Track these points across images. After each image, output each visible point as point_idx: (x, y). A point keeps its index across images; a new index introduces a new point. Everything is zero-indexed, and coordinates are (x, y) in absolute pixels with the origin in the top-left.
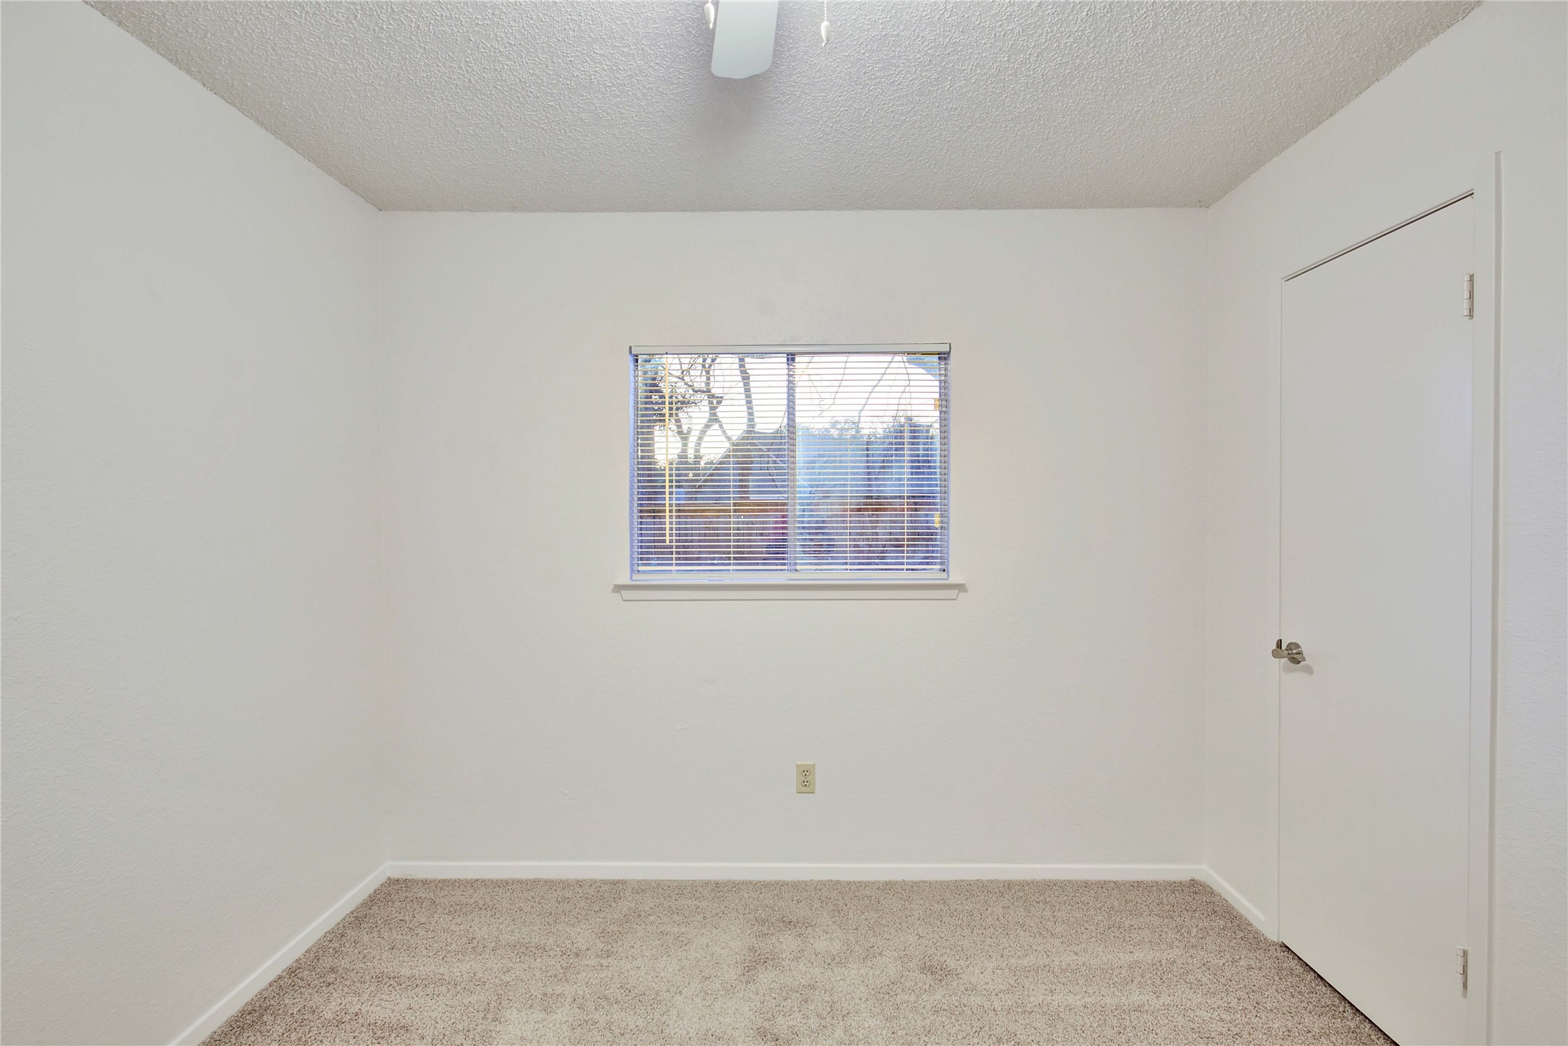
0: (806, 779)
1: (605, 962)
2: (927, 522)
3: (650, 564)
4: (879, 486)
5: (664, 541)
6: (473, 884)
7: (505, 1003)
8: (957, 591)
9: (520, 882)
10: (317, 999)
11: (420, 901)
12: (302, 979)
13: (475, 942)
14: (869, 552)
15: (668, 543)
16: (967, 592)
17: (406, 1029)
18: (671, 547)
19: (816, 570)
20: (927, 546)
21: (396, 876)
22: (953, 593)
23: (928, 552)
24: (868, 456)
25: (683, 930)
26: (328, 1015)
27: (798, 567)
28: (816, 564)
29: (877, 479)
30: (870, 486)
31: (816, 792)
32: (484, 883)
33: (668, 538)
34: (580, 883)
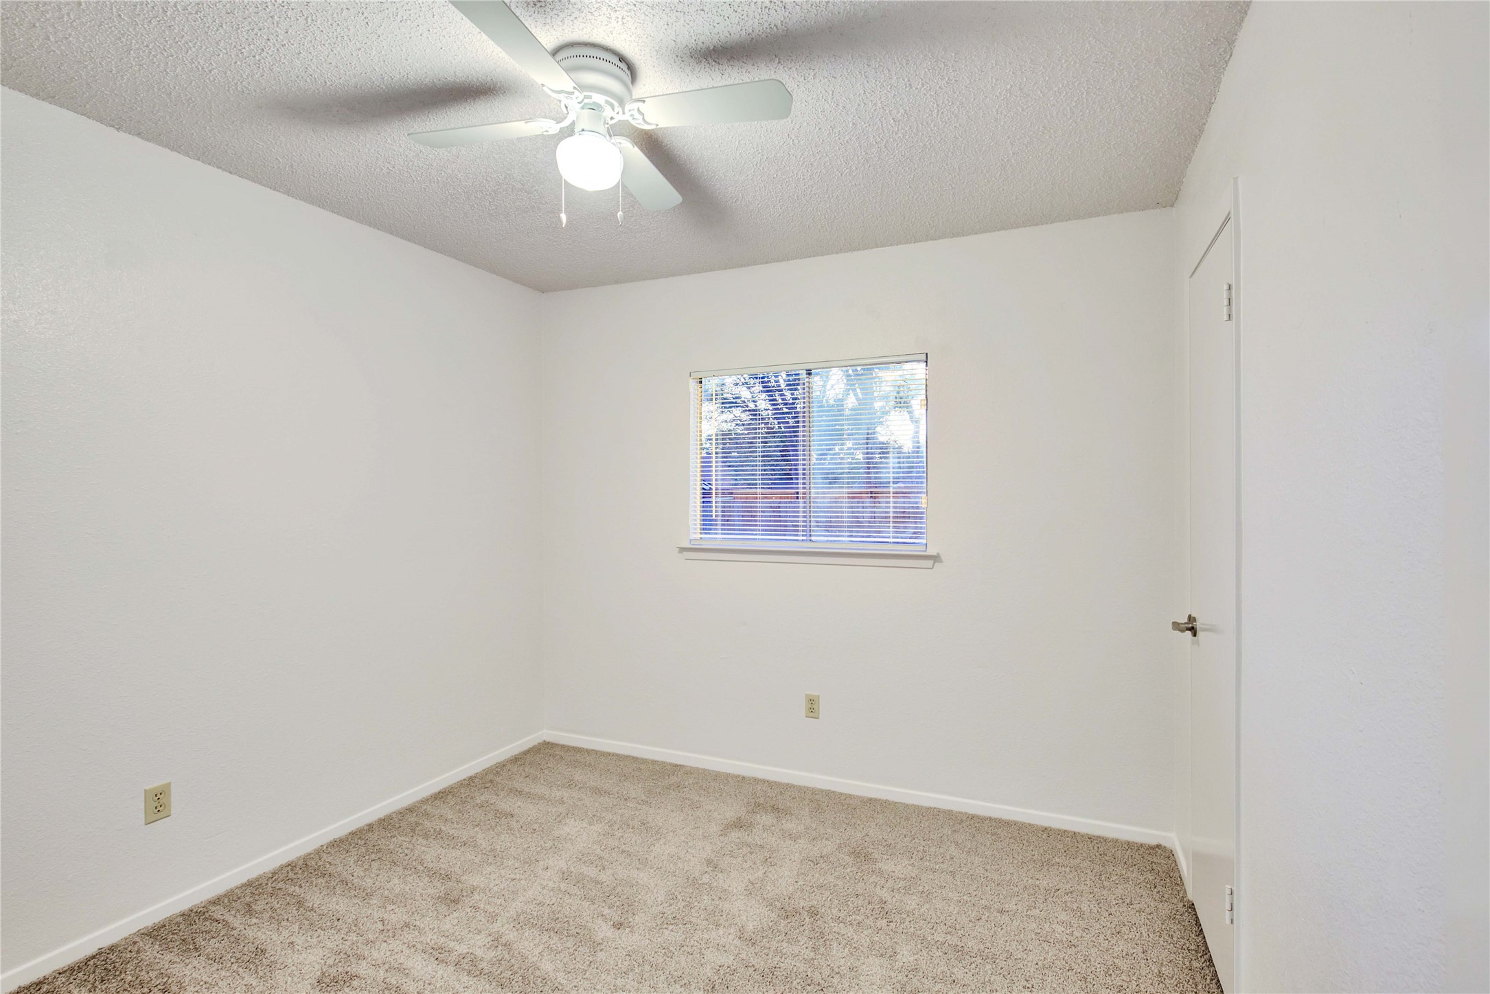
0: (812, 707)
1: (639, 807)
2: (917, 503)
3: (709, 533)
4: (877, 473)
5: (712, 516)
6: (589, 752)
7: (570, 815)
8: (932, 562)
9: (618, 755)
10: (477, 794)
11: (555, 756)
12: (474, 782)
13: (572, 782)
14: (869, 527)
15: (714, 517)
16: (942, 562)
17: (512, 816)
18: (716, 520)
19: (827, 541)
20: (916, 523)
21: (548, 740)
22: (929, 563)
23: (916, 528)
24: (867, 449)
25: (701, 799)
26: (478, 801)
27: (813, 538)
28: (827, 536)
29: (874, 468)
30: (869, 473)
31: (820, 717)
32: (596, 752)
33: (714, 514)
34: (654, 762)
